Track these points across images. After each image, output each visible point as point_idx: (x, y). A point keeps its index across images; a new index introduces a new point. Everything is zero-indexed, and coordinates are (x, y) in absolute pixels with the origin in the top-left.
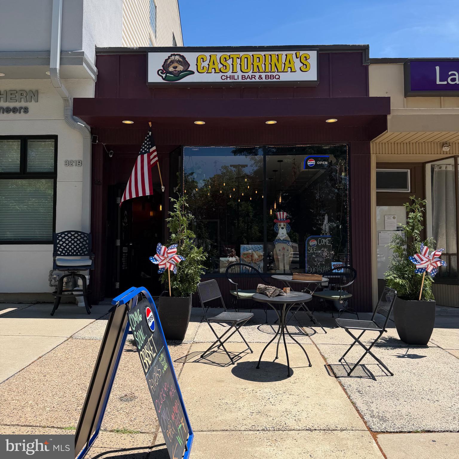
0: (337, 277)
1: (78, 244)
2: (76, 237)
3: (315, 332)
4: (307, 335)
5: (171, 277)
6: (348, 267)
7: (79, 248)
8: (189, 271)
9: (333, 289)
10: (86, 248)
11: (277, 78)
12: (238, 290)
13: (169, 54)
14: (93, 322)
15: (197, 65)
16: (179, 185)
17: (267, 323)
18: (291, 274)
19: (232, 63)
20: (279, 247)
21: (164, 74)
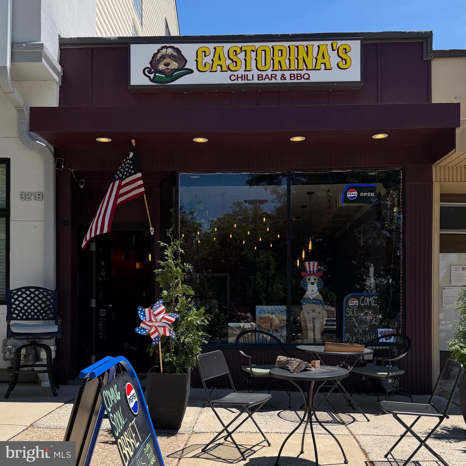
0: (384, 348)
1: (40, 305)
2: (36, 296)
3: (354, 420)
4: (343, 423)
5: (162, 348)
6: (400, 335)
7: (41, 310)
8: (186, 340)
9: (379, 363)
10: (50, 309)
11: (305, 78)
12: (253, 365)
13: (159, 46)
14: (61, 406)
15: (196, 61)
16: (174, 226)
17: (290, 408)
18: (323, 344)
19: (244, 58)
20: (307, 308)
21: (152, 73)
